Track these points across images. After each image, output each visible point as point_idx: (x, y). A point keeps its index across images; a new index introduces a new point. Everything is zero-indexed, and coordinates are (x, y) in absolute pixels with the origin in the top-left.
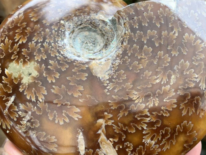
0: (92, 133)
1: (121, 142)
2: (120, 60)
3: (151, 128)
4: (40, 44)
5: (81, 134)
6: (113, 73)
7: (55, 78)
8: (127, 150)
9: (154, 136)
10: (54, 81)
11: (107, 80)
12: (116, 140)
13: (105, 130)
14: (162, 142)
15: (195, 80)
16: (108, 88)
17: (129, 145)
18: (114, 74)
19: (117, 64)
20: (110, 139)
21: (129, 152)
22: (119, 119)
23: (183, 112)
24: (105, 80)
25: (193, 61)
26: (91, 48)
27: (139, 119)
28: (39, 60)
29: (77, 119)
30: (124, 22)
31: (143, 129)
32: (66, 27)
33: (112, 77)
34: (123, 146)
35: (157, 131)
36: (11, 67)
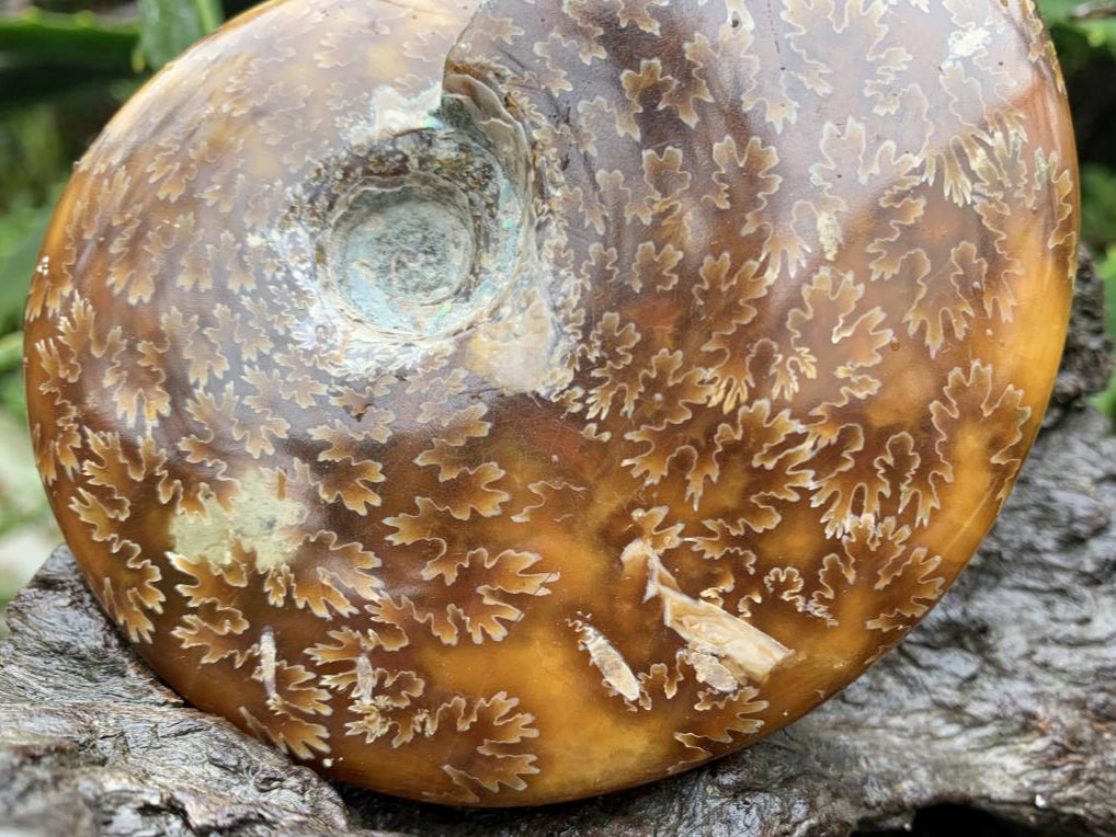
0: (626, 607)
1: (746, 583)
2: (578, 276)
3: (833, 470)
4: (230, 386)
5: (590, 631)
6: (579, 342)
7: (374, 486)
8: (786, 597)
9: (860, 494)
10: (376, 501)
11: (571, 386)
12: (728, 586)
13: (667, 574)
14: (902, 498)
15: (918, 180)
16: (590, 415)
17: (783, 579)
18: (583, 346)
19: (574, 299)
20: (705, 593)
21: (797, 600)
22: (696, 508)
23: (928, 341)
24: (562, 392)
25: (873, 100)
26: (430, 274)
27: (770, 465)
28: (270, 451)
29: (544, 592)
30: (500, 96)
31: (806, 494)
32: (281, 253)
33: (584, 361)
34: (764, 593)
35: (864, 470)
36: (182, 538)
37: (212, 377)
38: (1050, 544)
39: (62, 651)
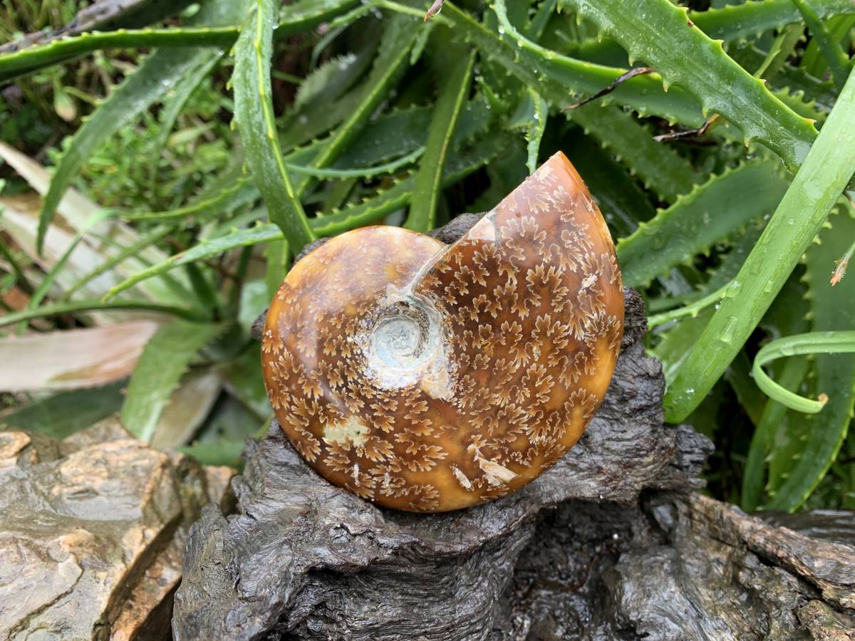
0: (468, 463)
1: (504, 456)
2: (457, 363)
3: (533, 424)
4: (344, 389)
5: (457, 469)
7: (391, 424)
8: (517, 460)
9: (541, 430)
10: (392, 429)
11: (454, 397)
12: (499, 457)
13: (481, 454)
14: (554, 431)
15: (566, 334)
16: (460, 406)
17: (516, 455)
18: (458, 385)
19: (456, 370)
20: (492, 459)
21: (520, 461)
22: (491, 435)
23: (566, 384)
24: (451, 399)
25: (554, 307)
27: (514, 423)
28: (358, 411)
29: (443, 458)
30: (433, 303)
31: (525, 431)
33: (458, 389)
34: (510, 459)
36: (328, 434)
37: (338, 385)
38: (614, 402)
39: (285, 464)
